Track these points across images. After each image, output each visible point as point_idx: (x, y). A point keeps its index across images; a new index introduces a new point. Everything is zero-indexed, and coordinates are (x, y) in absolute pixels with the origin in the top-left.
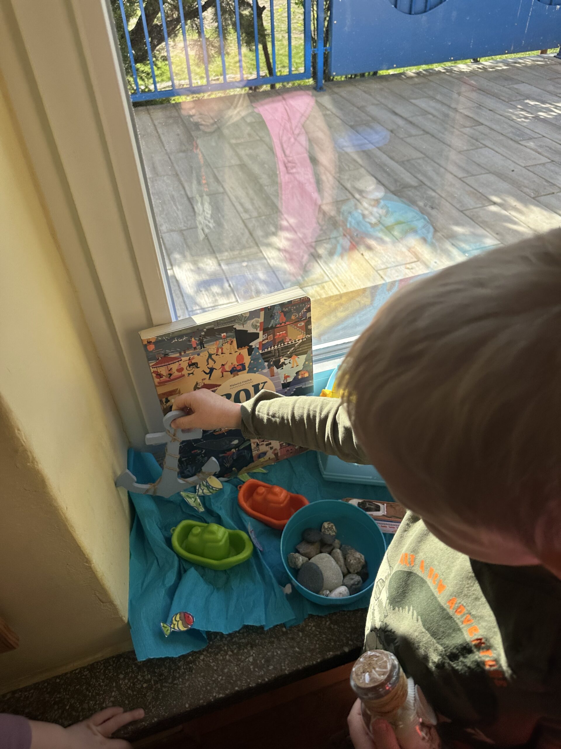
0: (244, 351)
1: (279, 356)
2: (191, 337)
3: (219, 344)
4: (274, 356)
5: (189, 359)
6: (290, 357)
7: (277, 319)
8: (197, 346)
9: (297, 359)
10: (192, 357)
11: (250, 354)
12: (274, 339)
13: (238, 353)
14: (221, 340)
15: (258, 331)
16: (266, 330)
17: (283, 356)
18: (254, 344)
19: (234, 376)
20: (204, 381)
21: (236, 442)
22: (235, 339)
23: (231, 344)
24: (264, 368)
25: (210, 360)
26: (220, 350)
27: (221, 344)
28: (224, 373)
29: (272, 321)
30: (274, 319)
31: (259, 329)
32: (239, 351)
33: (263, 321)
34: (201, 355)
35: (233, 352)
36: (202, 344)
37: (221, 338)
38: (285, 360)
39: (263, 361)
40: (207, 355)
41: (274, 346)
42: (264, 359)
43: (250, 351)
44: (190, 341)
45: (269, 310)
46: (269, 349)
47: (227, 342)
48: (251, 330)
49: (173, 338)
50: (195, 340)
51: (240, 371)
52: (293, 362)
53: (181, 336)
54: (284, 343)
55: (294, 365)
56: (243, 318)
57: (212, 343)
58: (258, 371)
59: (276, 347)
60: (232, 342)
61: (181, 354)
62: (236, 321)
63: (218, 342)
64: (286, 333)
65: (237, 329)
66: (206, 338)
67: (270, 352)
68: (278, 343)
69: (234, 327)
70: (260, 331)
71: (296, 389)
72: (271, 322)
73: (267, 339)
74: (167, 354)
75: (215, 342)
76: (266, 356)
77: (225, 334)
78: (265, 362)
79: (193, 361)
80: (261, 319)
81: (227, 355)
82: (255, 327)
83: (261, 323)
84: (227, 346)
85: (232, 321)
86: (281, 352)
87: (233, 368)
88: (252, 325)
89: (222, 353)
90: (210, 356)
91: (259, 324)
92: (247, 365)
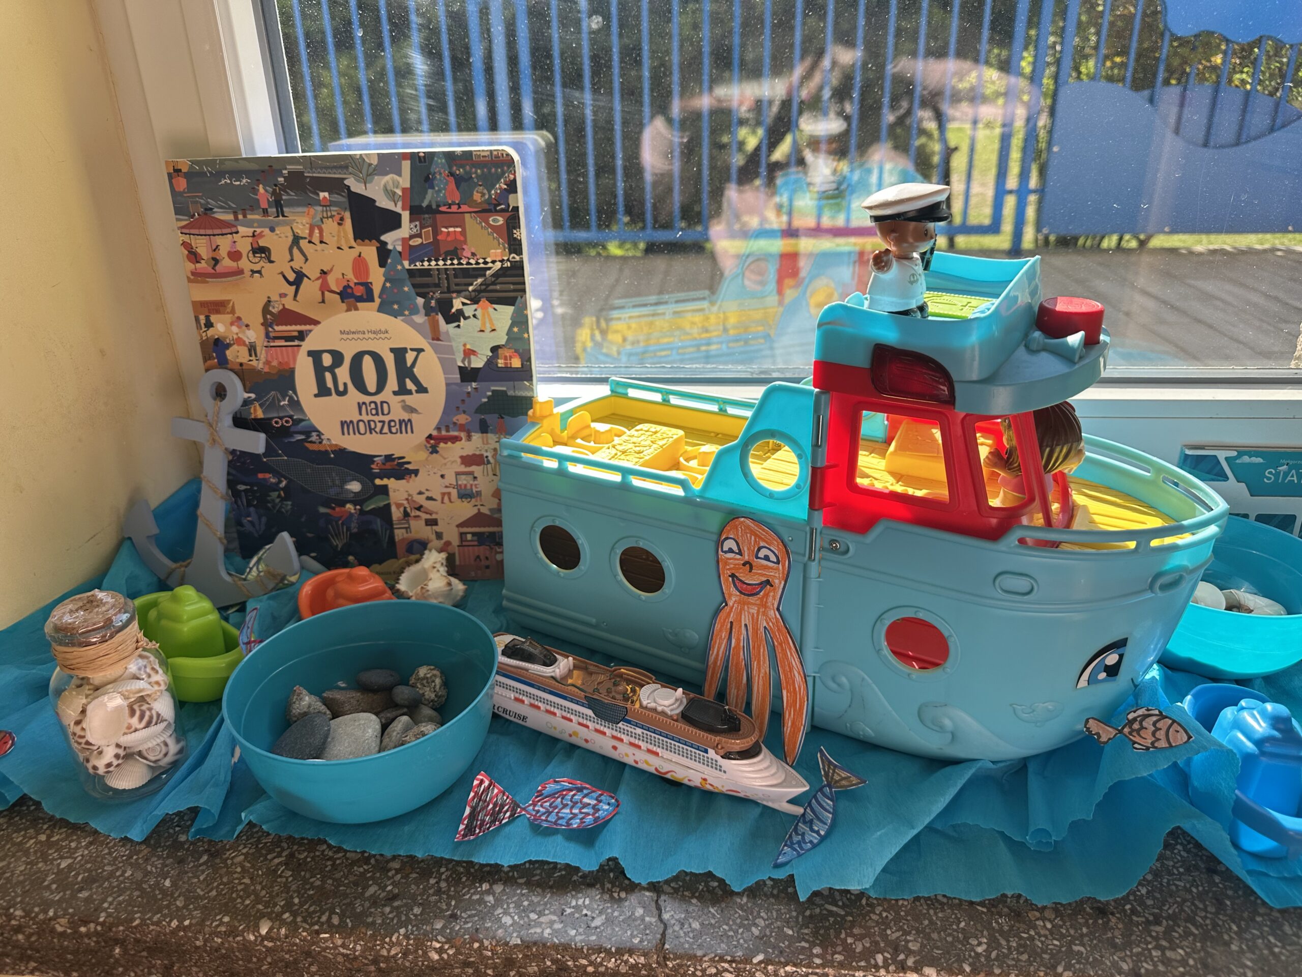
0: (370, 252)
1: (449, 291)
2: (258, 182)
3: (313, 217)
4: (437, 285)
5: (254, 236)
6: (475, 301)
7: (439, 191)
8: (270, 207)
9: (491, 310)
10: (259, 230)
11: (382, 263)
12: (436, 242)
13: (354, 253)
14: (319, 208)
15: (398, 209)
16: (416, 212)
17: (459, 292)
18: (392, 239)
19: (348, 310)
20: (284, 300)
21: (355, 486)
22: (347, 215)
23: (339, 224)
24: (414, 311)
25: (295, 251)
26: (317, 231)
27: (318, 218)
28: (326, 293)
29: (430, 191)
30: (433, 188)
31: (400, 204)
32: (359, 249)
33: (408, 185)
34: (277, 232)
35: (344, 247)
36: (279, 205)
37: (318, 203)
38: (464, 304)
39: (413, 292)
40: (291, 239)
41: (437, 260)
42: (414, 286)
43: (384, 254)
44: (255, 191)
45: (420, 161)
46: (426, 263)
47: (332, 217)
48: (383, 202)
49: (221, 174)
50: (266, 191)
51: (360, 299)
52: (483, 315)
53: (237, 174)
54: (459, 259)
55: (484, 324)
56: (365, 167)
57: (300, 209)
58: (403, 315)
59: (441, 263)
60: (342, 219)
61: (236, 218)
62: (351, 169)
63: (312, 211)
64: (463, 233)
65: (353, 189)
66: (288, 194)
67: (426, 273)
68: (447, 253)
69: (346, 182)
70: (404, 209)
71: (493, 391)
72: (426, 193)
73: (419, 236)
74: (211, 209)
75: (305, 209)
76: (419, 280)
77: (326, 194)
78: (419, 294)
79: (262, 243)
80: (405, 181)
81: (331, 250)
82: (392, 195)
83: (404, 190)
84: (330, 226)
85: (341, 167)
86: (454, 281)
87: (345, 287)
88: (386, 189)
89: (321, 242)
90: (296, 240)
91: (399, 192)
92: (377, 290)
